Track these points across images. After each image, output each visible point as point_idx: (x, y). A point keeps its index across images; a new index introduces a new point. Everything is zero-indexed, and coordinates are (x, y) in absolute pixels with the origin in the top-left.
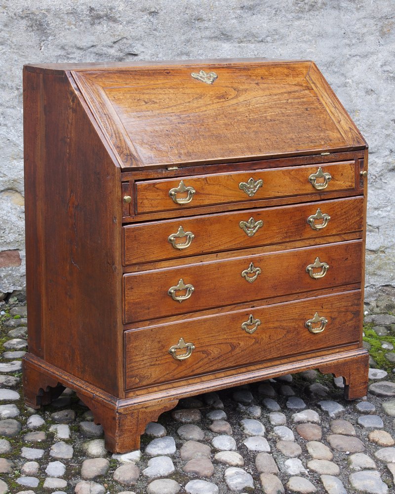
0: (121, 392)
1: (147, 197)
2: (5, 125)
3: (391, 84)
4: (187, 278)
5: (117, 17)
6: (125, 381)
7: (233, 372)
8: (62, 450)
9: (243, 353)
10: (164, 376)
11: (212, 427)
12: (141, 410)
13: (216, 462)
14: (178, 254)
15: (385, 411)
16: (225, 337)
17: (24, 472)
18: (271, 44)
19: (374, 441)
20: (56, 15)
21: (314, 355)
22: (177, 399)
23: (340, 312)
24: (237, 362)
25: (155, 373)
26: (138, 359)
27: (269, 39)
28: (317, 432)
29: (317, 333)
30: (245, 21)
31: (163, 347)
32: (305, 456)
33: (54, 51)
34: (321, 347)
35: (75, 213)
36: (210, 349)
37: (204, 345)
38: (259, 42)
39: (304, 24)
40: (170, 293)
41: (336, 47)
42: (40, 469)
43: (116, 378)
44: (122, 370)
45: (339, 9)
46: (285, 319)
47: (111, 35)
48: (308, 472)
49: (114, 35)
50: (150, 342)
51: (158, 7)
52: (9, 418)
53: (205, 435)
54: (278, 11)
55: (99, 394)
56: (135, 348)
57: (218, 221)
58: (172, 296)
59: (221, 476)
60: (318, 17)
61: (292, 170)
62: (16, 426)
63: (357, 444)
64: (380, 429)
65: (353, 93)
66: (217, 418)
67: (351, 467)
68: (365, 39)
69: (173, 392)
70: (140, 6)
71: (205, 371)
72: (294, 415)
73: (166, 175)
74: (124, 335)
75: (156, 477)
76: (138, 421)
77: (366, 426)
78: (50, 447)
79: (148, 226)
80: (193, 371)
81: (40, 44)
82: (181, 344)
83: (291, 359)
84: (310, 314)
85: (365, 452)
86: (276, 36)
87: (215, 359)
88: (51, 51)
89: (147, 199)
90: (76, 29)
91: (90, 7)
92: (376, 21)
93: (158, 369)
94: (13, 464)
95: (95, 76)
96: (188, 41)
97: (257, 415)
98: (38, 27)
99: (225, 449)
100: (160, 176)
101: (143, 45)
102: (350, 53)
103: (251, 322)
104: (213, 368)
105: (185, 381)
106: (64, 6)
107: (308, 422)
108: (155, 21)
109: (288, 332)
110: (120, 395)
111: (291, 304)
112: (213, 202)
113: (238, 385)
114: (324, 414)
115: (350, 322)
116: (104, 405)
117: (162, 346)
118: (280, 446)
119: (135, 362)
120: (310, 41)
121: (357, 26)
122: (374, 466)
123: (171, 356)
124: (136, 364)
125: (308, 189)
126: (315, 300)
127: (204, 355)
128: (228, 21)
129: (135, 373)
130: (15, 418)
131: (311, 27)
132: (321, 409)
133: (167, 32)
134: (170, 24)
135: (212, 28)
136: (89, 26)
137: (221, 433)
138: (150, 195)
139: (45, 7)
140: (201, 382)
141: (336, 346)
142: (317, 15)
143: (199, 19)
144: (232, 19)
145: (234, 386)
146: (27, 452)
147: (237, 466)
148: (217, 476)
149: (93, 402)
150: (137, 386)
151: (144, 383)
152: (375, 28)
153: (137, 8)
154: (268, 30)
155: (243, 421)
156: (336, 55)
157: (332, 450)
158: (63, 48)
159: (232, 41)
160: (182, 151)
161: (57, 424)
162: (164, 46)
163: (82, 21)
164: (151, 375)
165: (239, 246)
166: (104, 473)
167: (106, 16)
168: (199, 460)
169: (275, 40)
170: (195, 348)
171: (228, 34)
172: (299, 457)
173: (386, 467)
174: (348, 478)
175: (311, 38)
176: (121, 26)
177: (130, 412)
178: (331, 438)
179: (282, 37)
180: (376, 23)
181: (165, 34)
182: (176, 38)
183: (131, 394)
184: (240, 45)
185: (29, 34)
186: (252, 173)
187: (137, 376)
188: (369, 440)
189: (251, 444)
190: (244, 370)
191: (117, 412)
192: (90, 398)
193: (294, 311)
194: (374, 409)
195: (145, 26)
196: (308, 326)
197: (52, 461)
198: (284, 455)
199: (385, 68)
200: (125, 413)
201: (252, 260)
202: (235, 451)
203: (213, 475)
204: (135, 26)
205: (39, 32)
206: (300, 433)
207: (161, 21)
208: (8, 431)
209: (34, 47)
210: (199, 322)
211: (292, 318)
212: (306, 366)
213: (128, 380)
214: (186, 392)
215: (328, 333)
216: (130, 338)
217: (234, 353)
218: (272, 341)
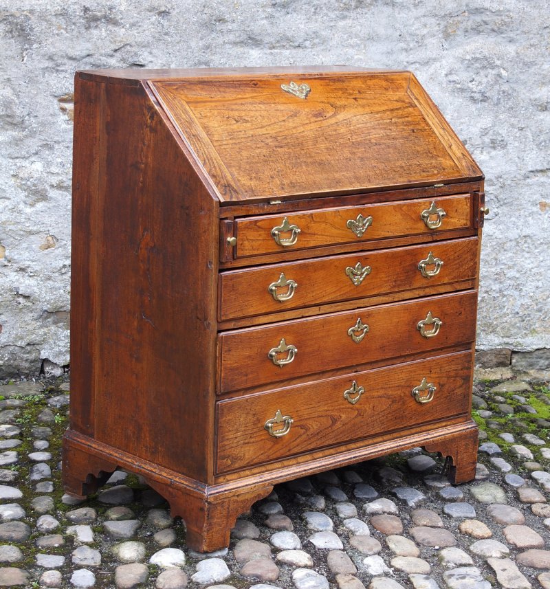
0: (211, 478)
1: (248, 237)
3: (458, 97)
4: (290, 338)
5: (118, 18)
6: (215, 464)
7: (332, 451)
8: (87, 556)
9: (344, 427)
10: (258, 456)
11: (268, 522)
12: (232, 499)
13: (280, 563)
14: (278, 307)
15: (474, 498)
16: (326, 408)
17: (45, 584)
18: (310, 50)
19: (466, 533)
20: (42, 17)
21: (418, 429)
22: (272, 484)
25: (249, 453)
26: (231, 435)
27: (307, 43)
28: (397, 524)
29: (424, 403)
30: (278, 22)
31: (259, 421)
32: (386, 552)
33: (40, 62)
35: (149, 257)
36: (309, 422)
37: (303, 418)
38: (295, 47)
39: (350, 25)
40: (271, 356)
41: (390, 53)
42: (63, 579)
43: (204, 459)
44: (212, 449)
45: (393, 5)
46: (391, 386)
47: (111, 42)
48: (393, 571)
49: (115, 41)
50: (244, 416)
51: (169, 6)
52: (13, 520)
53: (261, 532)
54: (318, 9)
55: (179, 480)
56: (228, 422)
57: (323, 266)
58: (272, 360)
59: (289, 579)
60: (367, 15)
61: (404, 205)
62: (24, 529)
63: (447, 536)
64: (472, 519)
66: (272, 512)
67: (444, 564)
68: (426, 41)
69: (267, 476)
70: (146, 5)
71: (302, 450)
72: (366, 505)
73: (267, 211)
74: (216, 408)
75: (209, 583)
76: (229, 512)
77: (455, 515)
78: (71, 553)
79: (247, 273)
80: (289, 450)
81: (22, 53)
82: (278, 417)
83: (395, 435)
84: (417, 380)
85: (458, 546)
86: (316, 40)
87: (314, 435)
88: (36, 62)
89: (247, 239)
90: (67, 35)
91: (84, 6)
92: (438, 20)
93: (252, 449)
94: (27, 574)
95: (175, 87)
96: (208, 47)
97: (320, 507)
98: (19, 32)
99: (289, 547)
100: (261, 212)
101: (151, 53)
102: (407, 59)
103: (354, 390)
104: (312, 447)
105: (279, 463)
106: (51, 5)
107: (384, 512)
108: (166, 23)
109: (393, 402)
110: (209, 481)
111: (398, 368)
112: (319, 244)
114: (402, 503)
115: (460, 390)
116: (186, 493)
117: (258, 419)
118: (354, 542)
119: (228, 439)
120: (359, 46)
121: (415, 27)
122: (471, 562)
123: (267, 432)
124: (228, 442)
125: (421, 228)
126: (423, 362)
127: (303, 431)
128: (257, 22)
129: (227, 453)
130: (21, 520)
131: (359, 28)
132: (396, 497)
133: (181, 37)
134: (184, 26)
135: (236, 31)
136: (83, 30)
137: (280, 529)
138: (251, 235)
139: (28, 7)
140: (297, 463)
141: (443, 418)
142: (366, 14)
143: (220, 20)
144: (262, 19)
146: (43, 560)
147: (306, 567)
148: (283, 579)
149: (170, 489)
150: (228, 469)
151: (237, 465)
152: (437, 28)
153: (144, 8)
154: (306, 33)
155: (305, 514)
156: (390, 62)
157: (418, 544)
158: (51, 58)
159: (262, 47)
160: (286, 182)
161: (75, 525)
162: (178, 54)
163: (74, 24)
164: (244, 455)
165: (344, 297)
166: (143, 580)
167: (105, 17)
168: (259, 561)
169: (314, 44)
170: (294, 422)
171: (258, 38)
172: (379, 554)
173: (486, 563)
174: (442, 576)
175: (359, 42)
176: (124, 30)
177: (221, 501)
178: (414, 531)
179: (324, 41)
180: (438, 22)
181: (179, 39)
182: (193, 44)
183: (221, 479)
184: (272, 51)
185: (8, 41)
186: (361, 209)
187: (229, 456)
188: (461, 532)
189: (319, 541)
190: (343, 448)
191: (207, 501)
192: (166, 485)
193: (400, 376)
194: (461, 496)
195: (153, 30)
196: (415, 394)
197: (76, 569)
198: (360, 552)
199: (451, 78)
200: (215, 502)
201: (360, 315)
202: (300, 549)
203: (278, 578)
204: (140, 29)
205: (21, 39)
206: (376, 526)
207: (173, 23)
208: (14, 535)
209: (14, 58)
210: (298, 390)
211: (398, 384)
212: (411, 443)
213: (219, 462)
214: (281, 477)
215: (436, 403)
216: (223, 410)
217: (335, 428)
218: (377, 413)
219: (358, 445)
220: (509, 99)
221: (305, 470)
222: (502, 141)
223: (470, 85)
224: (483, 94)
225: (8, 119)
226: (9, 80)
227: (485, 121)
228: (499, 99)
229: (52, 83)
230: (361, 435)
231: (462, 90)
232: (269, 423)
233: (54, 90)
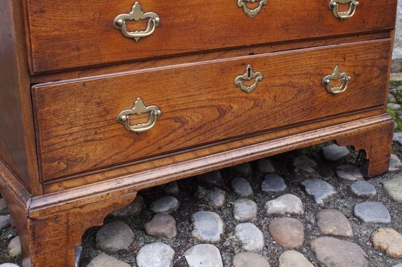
0: (37, 187)
4: (147, 1)
6: (40, 168)
7: (222, 147)
9: (236, 120)
10: (111, 157)
12: (72, 211)
16: (210, 97)
21: (330, 122)
22: (134, 190)
23: (365, 67)
24: (228, 134)
25: (96, 153)
26: (61, 131)
29: (336, 94)
31: (107, 112)
34: (340, 112)
36: (187, 115)
37: (177, 108)
40: (117, 24)
46: (297, 73)
50: (82, 104)
55: (11, 184)
56: (55, 113)
58: (120, 30)
69: (127, 181)
71: (179, 147)
72: (268, 203)
74: (32, 93)
76: (68, 228)
80: (159, 148)
82: (139, 106)
83: (302, 128)
84: (328, 68)
87: (194, 129)
93: (99, 147)
103: (249, 76)
104: (192, 143)
105: (148, 163)
107: (286, 214)
109: (299, 92)
110: (35, 190)
111: (305, 52)
113: (230, 166)
114: (310, 200)
115: (376, 81)
117: (105, 110)
119: (56, 136)
123: (122, 126)
124: (58, 140)
126: (336, 48)
127: (178, 125)
129: (58, 153)
140: (174, 163)
141: (357, 110)
145: (224, 167)
149: (7, 193)
150: (62, 175)
151: (76, 169)
164: (88, 156)
170: (162, 113)
177: (54, 215)
183: (55, 187)
187: (61, 158)
190: (238, 144)
191: (28, 217)
193: (308, 63)
196: (326, 83)
200: (43, 218)
210: (167, 72)
211: (306, 72)
212: (320, 137)
213: (45, 166)
214: (148, 180)
215: (349, 94)
216: (42, 97)
217: (223, 121)
218: (278, 104)
219: (257, 140)
221: (184, 171)
230: (259, 129)
232: (123, 114)
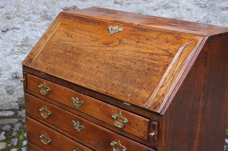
2: (36, 30)
3: (197, 6)
65: (182, 11)
220: (213, 7)
222: (210, 21)
223: (201, 2)
224: (205, 5)
225: (46, 17)
226: (45, 3)
227: (205, 14)
228: (209, 7)
229: (61, 4)
231: (198, 4)
233: (62, 6)
